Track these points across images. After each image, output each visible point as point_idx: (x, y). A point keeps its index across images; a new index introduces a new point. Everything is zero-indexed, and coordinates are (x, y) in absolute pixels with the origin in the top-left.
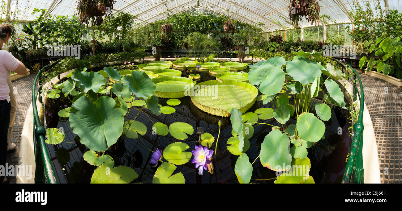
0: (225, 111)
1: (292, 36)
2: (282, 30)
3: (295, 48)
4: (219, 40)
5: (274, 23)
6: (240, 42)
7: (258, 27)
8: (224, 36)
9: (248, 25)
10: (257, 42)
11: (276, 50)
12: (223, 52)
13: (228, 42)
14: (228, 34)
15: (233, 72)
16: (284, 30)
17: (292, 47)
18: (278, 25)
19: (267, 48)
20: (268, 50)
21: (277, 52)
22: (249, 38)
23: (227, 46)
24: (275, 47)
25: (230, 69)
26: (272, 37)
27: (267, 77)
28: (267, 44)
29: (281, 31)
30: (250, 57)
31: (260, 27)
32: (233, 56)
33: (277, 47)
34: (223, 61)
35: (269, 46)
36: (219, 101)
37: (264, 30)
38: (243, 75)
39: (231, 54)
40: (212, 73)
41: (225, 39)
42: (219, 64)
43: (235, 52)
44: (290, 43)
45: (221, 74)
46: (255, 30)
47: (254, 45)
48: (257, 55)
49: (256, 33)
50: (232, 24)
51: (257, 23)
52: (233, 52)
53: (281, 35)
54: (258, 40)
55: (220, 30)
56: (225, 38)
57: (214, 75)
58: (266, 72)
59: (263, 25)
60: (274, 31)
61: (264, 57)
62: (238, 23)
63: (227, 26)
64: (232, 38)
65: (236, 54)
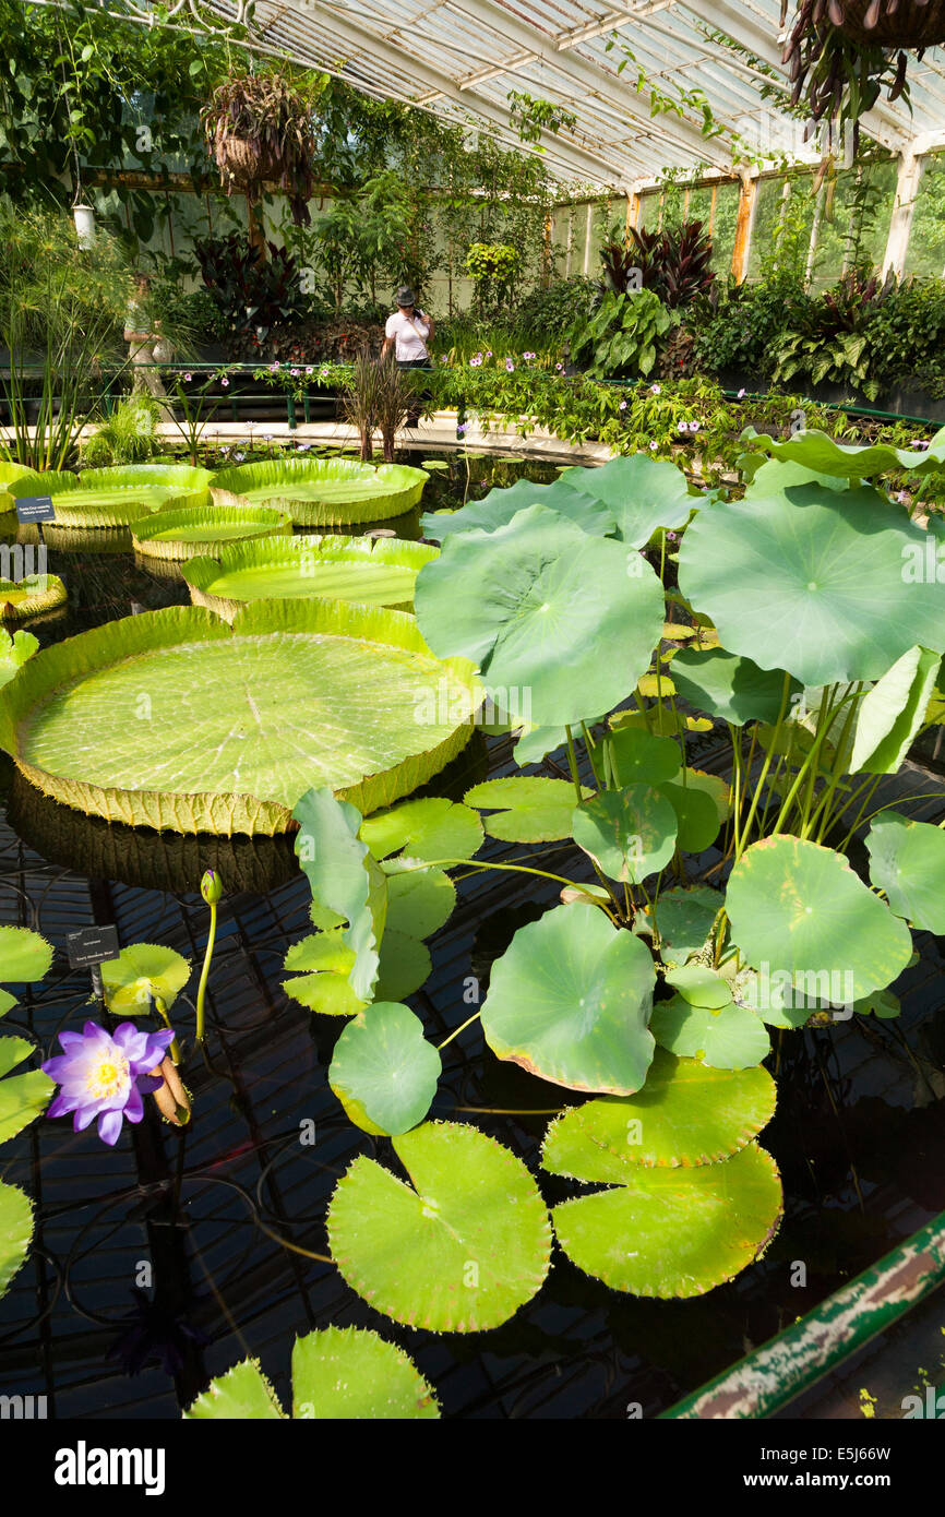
0: (266, 805)
1: (802, 243)
2: (714, 173)
3: (812, 346)
4: (187, 268)
5: (659, 106)
6: (367, 288)
7: (510, 141)
8: (222, 227)
9: (426, 121)
10: (502, 285)
11: (646, 364)
12: (225, 371)
13: (260, 282)
14: (257, 214)
15: (315, 539)
16: (738, 181)
17: (788, 343)
18: (687, 126)
19: (583, 340)
20: (586, 359)
21: (654, 376)
22: (441, 245)
23: (256, 321)
24: (639, 339)
25: (290, 518)
26: (629, 247)
27: (545, 608)
28: (585, 304)
29: (713, 182)
30: (447, 412)
31: (528, 146)
32: (314, 404)
33: (656, 341)
34: (234, 450)
35: (597, 326)
36: (220, 749)
37: (565, 173)
38: (390, 560)
39: (299, 395)
40: (160, 550)
41: (232, 251)
42: (206, 475)
43: (324, 373)
44: (776, 308)
45: (226, 553)
46: (487, 174)
47: (477, 312)
48: (498, 401)
49: (494, 205)
50: (290, 110)
51: (507, 105)
52: (310, 370)
53: (710, 229)
54: (510, 270)
55: (179, 161)
56: (233, 241)
57: (171, 570)
58: (534, 576)
59: (555, 126)
60: (650, 183)
61: (548, 414)
62: (342, 101)
63: (240, 135)
64: (294, 251)
65: (333, 390)
